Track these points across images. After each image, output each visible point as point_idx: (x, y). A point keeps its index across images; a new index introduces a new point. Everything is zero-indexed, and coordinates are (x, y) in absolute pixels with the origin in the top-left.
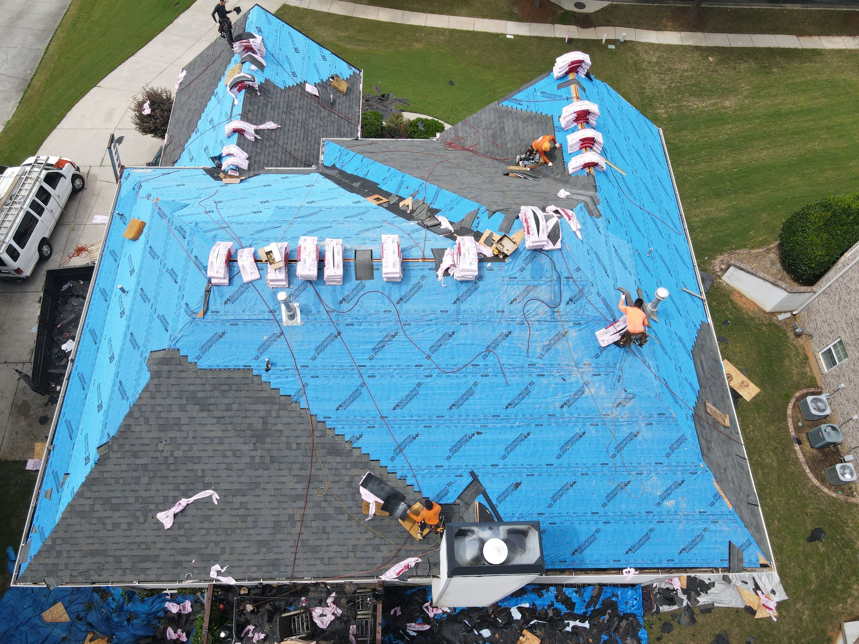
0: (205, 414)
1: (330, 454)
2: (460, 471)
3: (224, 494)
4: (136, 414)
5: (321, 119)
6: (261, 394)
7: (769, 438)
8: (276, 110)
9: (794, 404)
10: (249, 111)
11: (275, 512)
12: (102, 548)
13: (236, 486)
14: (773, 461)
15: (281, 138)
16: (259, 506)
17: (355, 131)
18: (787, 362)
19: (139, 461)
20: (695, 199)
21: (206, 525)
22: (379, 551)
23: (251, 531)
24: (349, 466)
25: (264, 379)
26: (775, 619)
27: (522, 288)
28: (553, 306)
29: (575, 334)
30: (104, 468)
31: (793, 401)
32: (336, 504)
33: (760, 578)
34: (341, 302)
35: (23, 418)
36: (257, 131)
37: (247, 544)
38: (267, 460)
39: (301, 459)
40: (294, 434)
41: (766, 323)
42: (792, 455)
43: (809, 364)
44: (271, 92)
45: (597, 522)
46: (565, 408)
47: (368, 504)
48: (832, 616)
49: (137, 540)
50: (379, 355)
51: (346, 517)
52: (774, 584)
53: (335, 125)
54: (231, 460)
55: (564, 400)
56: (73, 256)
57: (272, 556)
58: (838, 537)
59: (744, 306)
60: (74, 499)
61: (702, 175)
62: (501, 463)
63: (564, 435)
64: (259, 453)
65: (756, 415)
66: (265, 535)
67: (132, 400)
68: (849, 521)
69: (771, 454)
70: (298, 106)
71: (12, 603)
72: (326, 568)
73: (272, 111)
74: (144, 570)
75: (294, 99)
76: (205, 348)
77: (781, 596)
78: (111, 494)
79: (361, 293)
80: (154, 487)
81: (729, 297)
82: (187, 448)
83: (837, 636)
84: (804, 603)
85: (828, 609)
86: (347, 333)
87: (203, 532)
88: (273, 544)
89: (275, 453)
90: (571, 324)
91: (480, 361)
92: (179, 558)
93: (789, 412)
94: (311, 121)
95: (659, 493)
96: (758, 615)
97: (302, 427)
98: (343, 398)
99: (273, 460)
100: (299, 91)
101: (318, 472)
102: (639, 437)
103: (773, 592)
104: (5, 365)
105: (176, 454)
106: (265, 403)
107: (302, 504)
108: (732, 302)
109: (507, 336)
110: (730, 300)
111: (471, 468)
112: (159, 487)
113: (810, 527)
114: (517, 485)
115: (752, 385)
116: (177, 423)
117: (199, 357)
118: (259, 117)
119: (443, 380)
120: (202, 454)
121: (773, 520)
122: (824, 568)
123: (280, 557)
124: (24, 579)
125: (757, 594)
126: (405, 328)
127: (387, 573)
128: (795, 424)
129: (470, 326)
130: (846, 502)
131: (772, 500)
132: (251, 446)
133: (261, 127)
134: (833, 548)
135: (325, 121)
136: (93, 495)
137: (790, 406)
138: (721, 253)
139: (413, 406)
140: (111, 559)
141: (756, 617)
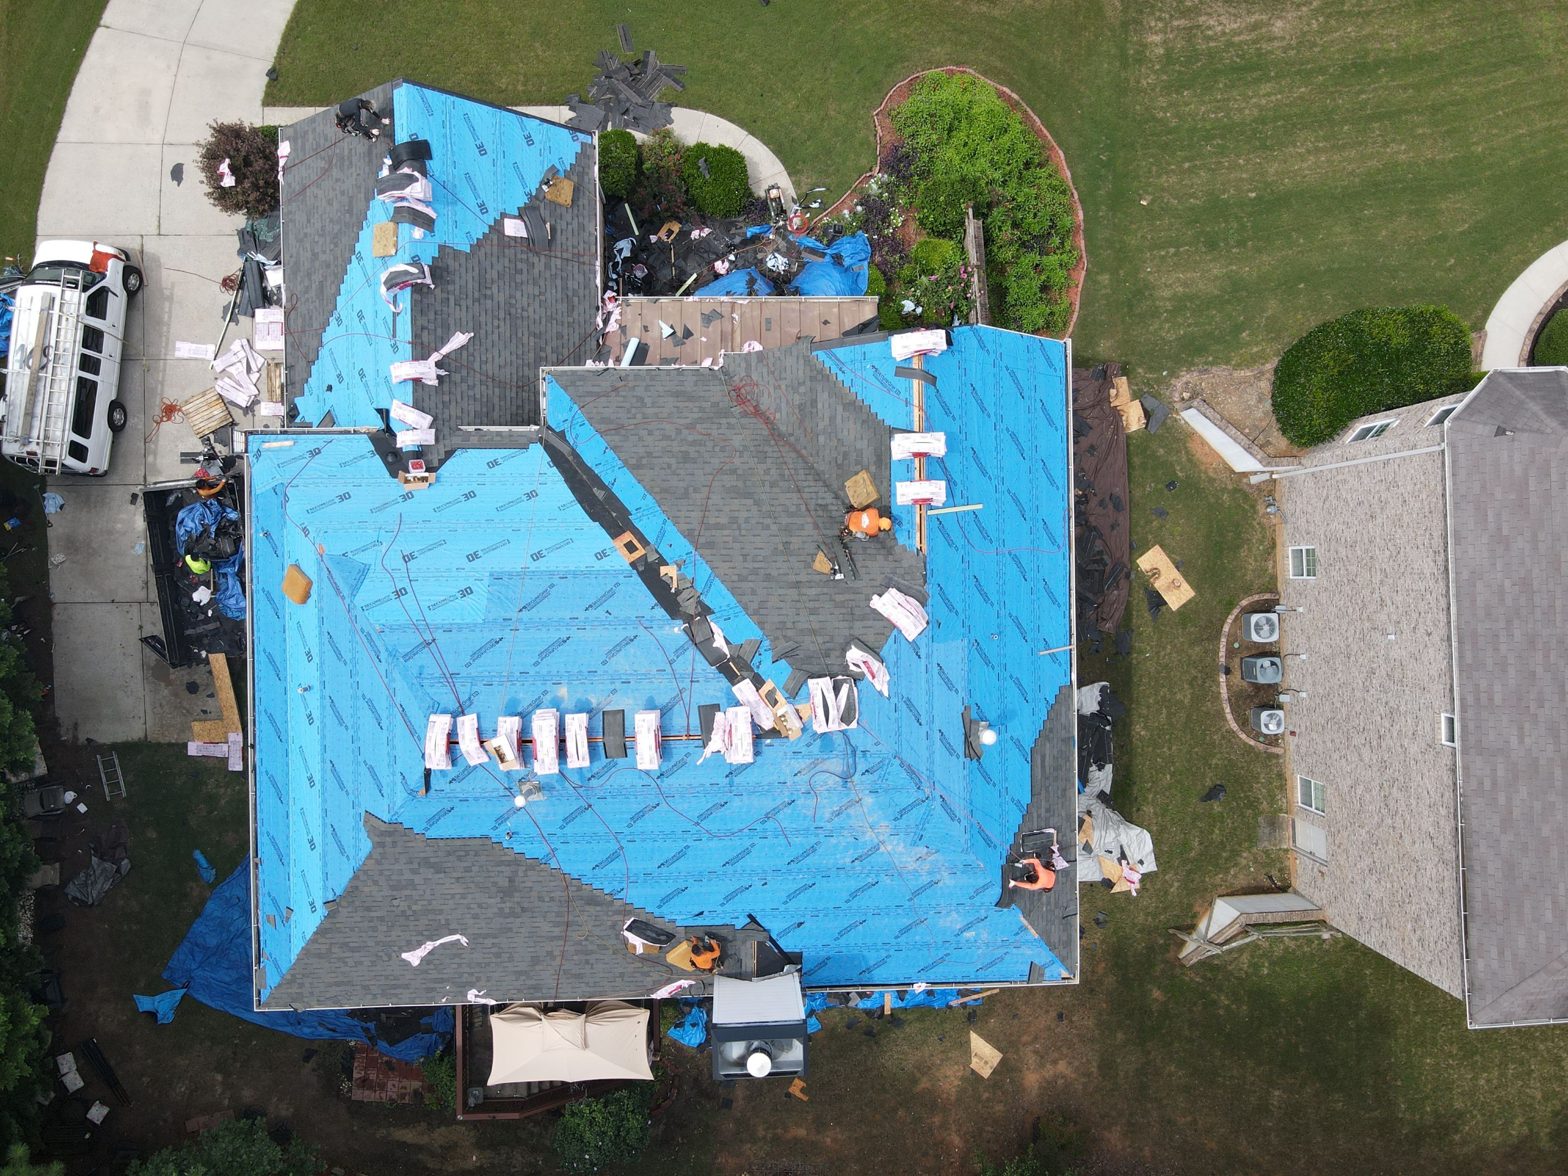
0: (442, 875)
1: (589, 904)
2: (736, 915)
3: (473, 938)
4: (363, 877)
5: (535, 283)
6: (503, 858)
7: (1189, 664)
8: (463, 303)
9: (1237, 616)
10: (423, 328)
11: (532, 950)
12: (347, 979)
13: (485, 931)
14: (1185, 696)
15: (477, 354)
16: (515, 945)
17: (591, 276)
18: (1243, 553)
19: (372, 914)
20: (1172, 250)
21: (457, 960)
22: (649, 976)
23: (507, 964)
24: (610, 913)
25: (505, 845)
26: (1134, 894)
27: (808, 762)
28: (846, 778)
29: (870, 800)
30: (335, 920)
31: (1236, 611)
32: (599, 942)
33: (1129, 847)
34: (589, 779)
35: (163, 684)
36: (439, 365)
37: (503, 974)
38: (518, 910)
39: (556, 909)
40: (546, 889)
41: (1230, 487)
42: (1214, 688)
43: (1275, 555)
44: (451, 269)
45: (887, 950)
46: (857, 863)
47: (634, 947)
48: (1206, 890)
49: (383, 973)
50: (639, 823)
51: (611, 952)
52: (1144, 853)
53: (559, 282)
54: (478, 911)
55: (856, 856)
56: (162, 421)
57: (532, 982)
58: (1242, 795)
59: (1204, 460)
60: (307, 944)
61: (1196, 198)
62: (782, 908)
63: (854, 885)
64: (508, 904)
65: (1180, 631)
66: (522, 967)
67: (355, 863)
68: (1262, 776)
69: (1186, 686)
70: (495, 276)
71: (217, 914)
72: (592, 990)
73: (458, 308)
74: (396, 995)
75: (488, 264)
76: (433, 821)
77: (1150, 866)
78: (348, 940)
79: (614, 770)
80: (393, 933)
81: (1185, 444)
82: (426, 903)
83: (1204, 913)
84: (1176, 874)
85: (1203, 881)
86: (598, 806)
87: (455, 966)
88: (532, 974)
89: (525, 905)
90: (867, 792)
91: (759, 827)
92: (432, 985)
93: (1226, 628)
94: (518, 294)
95: (958, 927)
96: (1116, 889)
97: (555, 884)
98: (600, 860)
99: (524, 910)
100: (495, 237)
101: (577, 919)
102: (940, 884)
103: (1141, 862)
104: (113, 606)
105: (414, 908)
106: (509, 865)
107: (561, 943)
108: (1187, 452)
109: (790, 804)
110: (1186, 448)
111: (748, 911)
112: (399, 933)
113: (1208, 783)
114: (800, 924)
115: (1185, 586)
116: (411, 884)
117: (427, 829)
118: (439, 331)
119: (714, 843)
120: (443, 907)
121: (1164, 774)
122: (1212, 832)
123: (542, 982)
124: (268, 1004)
125: (1121, 865)
126: (668, 799)
127: (659, 992)
128: (1229, 644)
129: (745, 797)
130: (1265, 752)
131: (1170, 749)
132: (499, 900)
133: (445, 350)
134: (1231, 809)
135: (542, 283)
136: (328, 941)
137: (1230, 619)
138: (1190, 365)
139: (681, 864)
140: (358, 988)
141: (1113, 891)
